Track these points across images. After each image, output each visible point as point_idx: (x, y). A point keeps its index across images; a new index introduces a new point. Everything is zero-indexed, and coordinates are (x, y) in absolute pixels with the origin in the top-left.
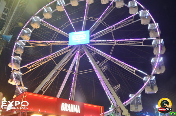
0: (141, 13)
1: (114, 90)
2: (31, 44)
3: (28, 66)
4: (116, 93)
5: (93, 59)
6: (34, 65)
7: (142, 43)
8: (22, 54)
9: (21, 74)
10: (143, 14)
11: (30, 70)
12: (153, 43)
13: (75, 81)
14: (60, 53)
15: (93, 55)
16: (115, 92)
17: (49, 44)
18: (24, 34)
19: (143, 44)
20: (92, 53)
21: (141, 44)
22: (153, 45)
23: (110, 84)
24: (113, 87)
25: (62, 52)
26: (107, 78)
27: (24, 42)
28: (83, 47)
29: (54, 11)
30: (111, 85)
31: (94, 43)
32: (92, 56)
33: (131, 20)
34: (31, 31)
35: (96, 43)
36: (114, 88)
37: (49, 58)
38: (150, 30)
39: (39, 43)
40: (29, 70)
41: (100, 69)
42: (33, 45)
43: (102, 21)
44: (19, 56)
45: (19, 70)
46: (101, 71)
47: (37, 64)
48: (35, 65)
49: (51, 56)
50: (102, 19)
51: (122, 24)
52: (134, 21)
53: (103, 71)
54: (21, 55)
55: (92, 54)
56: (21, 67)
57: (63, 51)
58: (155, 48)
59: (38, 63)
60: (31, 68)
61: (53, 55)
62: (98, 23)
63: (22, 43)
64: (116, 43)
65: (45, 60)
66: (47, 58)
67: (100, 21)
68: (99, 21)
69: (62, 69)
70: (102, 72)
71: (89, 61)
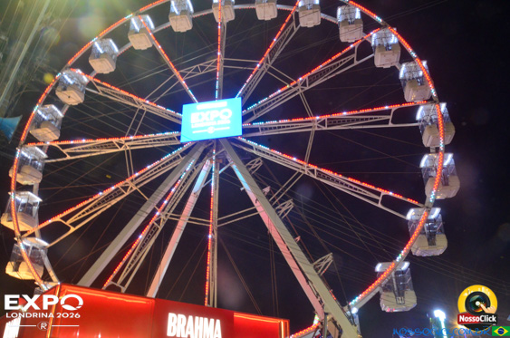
0: (374, 37)
1: (317, 270)
2: (65, 151)
3: (66, 218)
4: (321, 278)
5: (252, 180)
6: (83, 213)
7: (390, 117)
8: (41, 185)
9: (46, 244)
10: (380, 38)
11: (73, 230)
12: (418, 117)
13: (213, 245)
14: (159, 168)
15: (253, 170)
16: (319, 275)
17: (121, 145)
18: (39, 123)
19: (392, 122)
20: (249, 164)
21: (386, 122)
22: (420, 121)
23: (304, 252)
24: (311, 262)
25: (163, 166)
26: (295, 236)
27: (41, 147)
28: (222, 147)
29: (123, 50)
30: (307, 256)
31: (256, 130)
32: (250, 172)
33: (350, 57)
34: (61, 114)
35: (262, 129)
36: (316, 263)
37: (125, 188)
38: (404, 80)
39: (90, 148)
40: (69, 229)
41: (273, 211)
42: (71, 154)
43: (269, 65)
44: (32, 191)
45: (37, 234)
46: (278, 217)
47: (91, 209)
48: (87, 214)
49: (132, 181)
50: (267, 62)
51: (328, 71)
52: (358, 60)
53: (283, 214)
54: (36, 188)
55: (250, 166)
56: (40, 223)
57: (167, 164)
58: (426, 128)
59: (95, 206)
60: (74, 224)
61: (139, 177)
62: (259, 73)
63: (36, 153)
64: (316, 124)
65: (117, 193)
66: (122, 187)
67: (264, 66)
68: (262, 69)
69: (170, 214)
70: (280, 217)
71: (242, 186)
